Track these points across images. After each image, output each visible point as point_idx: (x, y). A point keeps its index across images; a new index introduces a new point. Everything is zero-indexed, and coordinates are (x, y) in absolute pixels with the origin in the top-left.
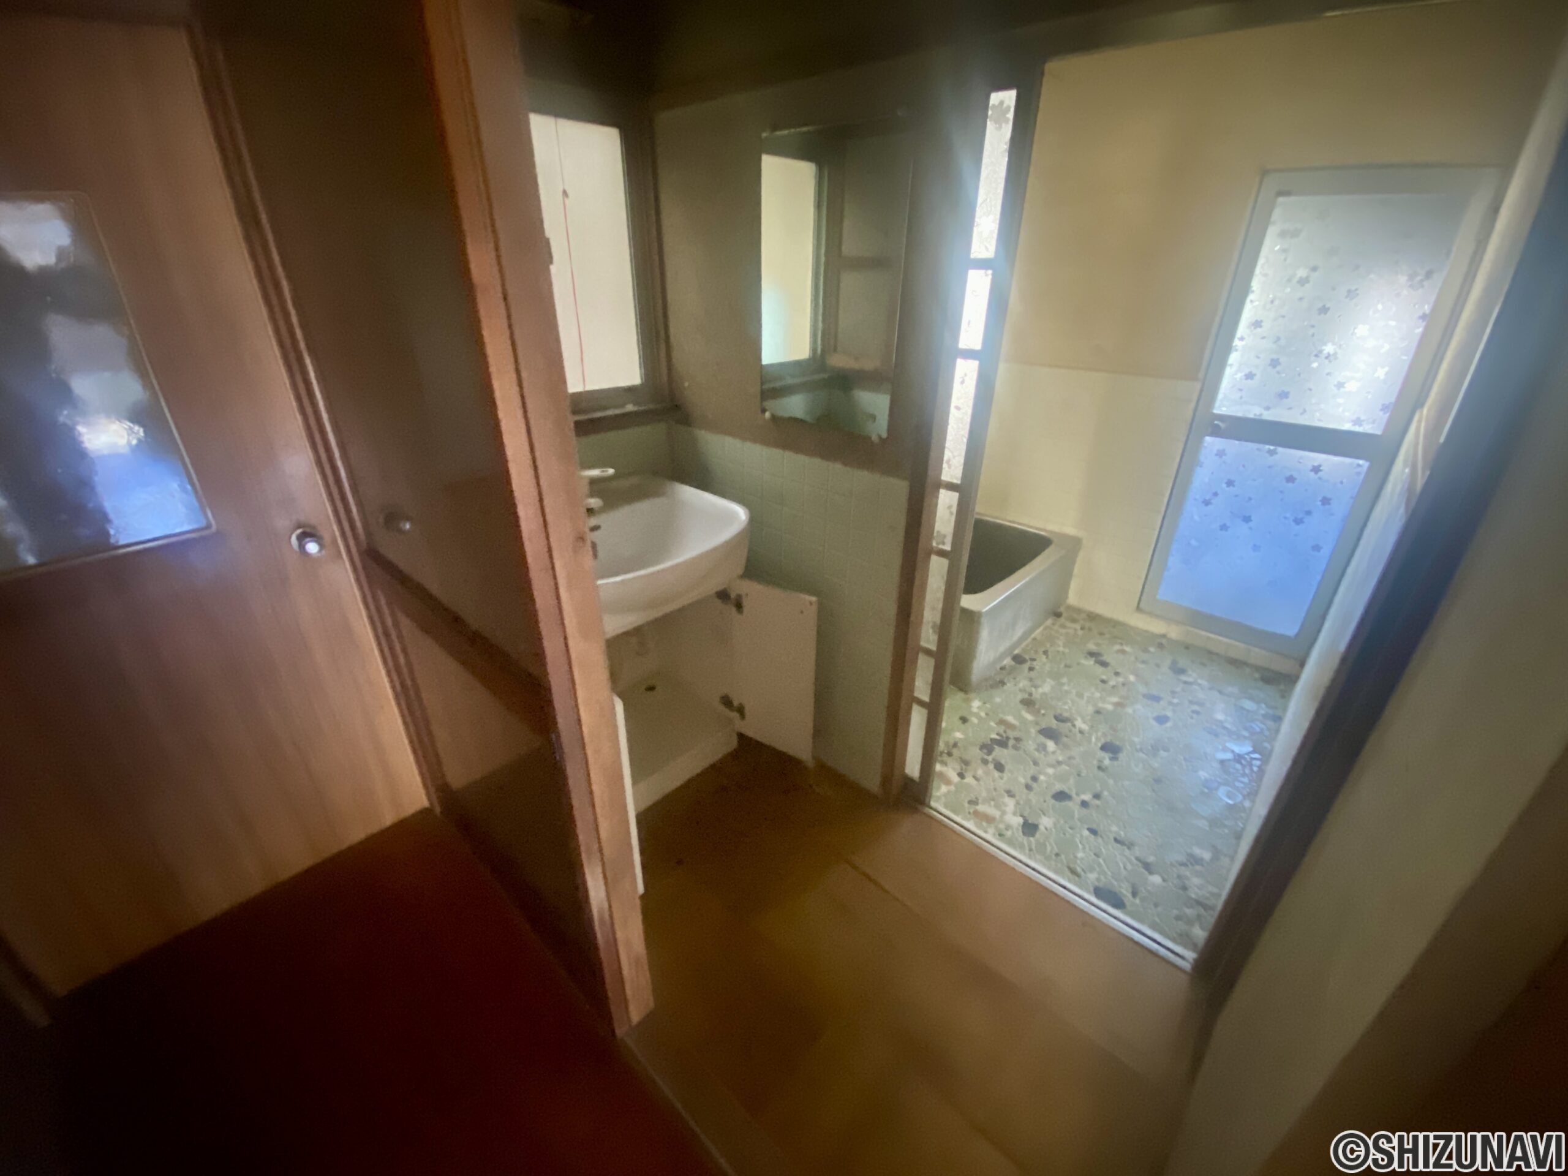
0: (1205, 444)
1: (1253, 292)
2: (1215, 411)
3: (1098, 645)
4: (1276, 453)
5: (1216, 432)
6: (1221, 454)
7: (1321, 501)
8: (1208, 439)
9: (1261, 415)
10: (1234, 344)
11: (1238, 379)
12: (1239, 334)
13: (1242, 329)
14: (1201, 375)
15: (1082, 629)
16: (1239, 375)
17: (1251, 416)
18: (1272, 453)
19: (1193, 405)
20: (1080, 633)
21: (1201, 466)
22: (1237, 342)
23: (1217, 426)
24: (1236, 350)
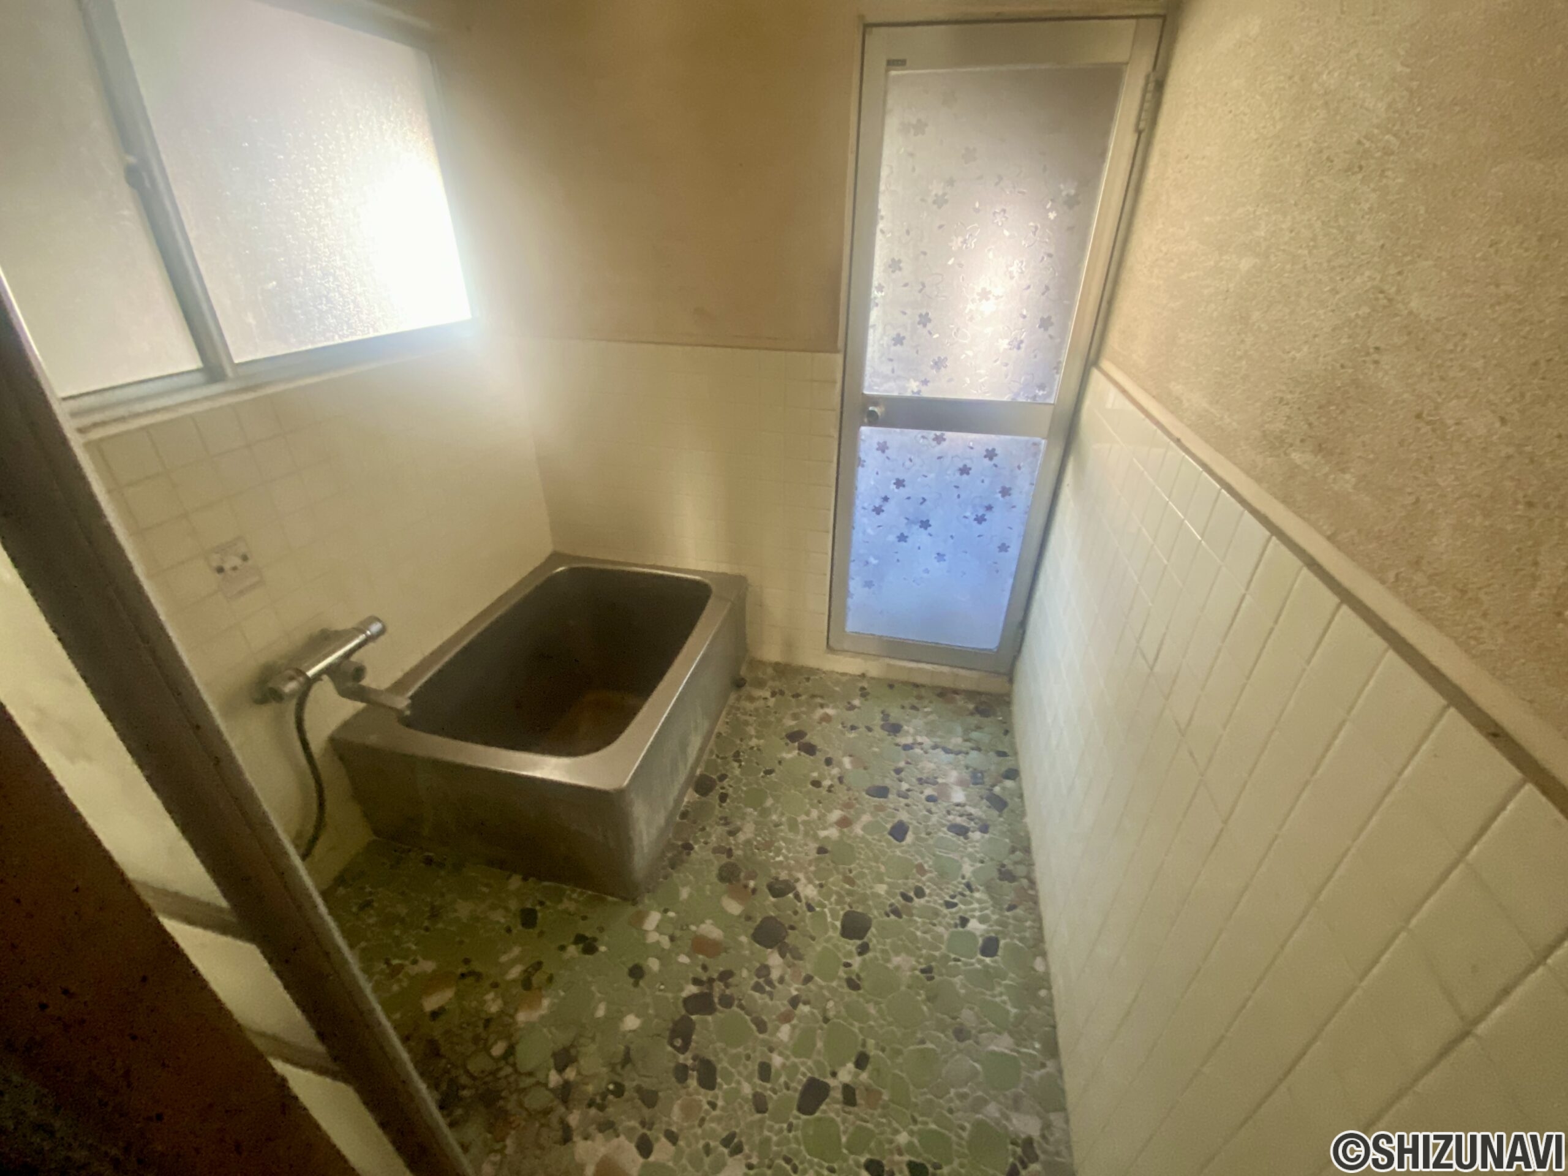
0: (863, 437)
1: (882, 218)
2: (866, 392)
3: (795, 716)
4: (944, 440)
5: (873, 420)
6: (883, 448)
7: (1000, 492)
8: (864, 429)
9: (919, 392)
10: (872, 296)
11: (885, 346)
12: (875, 283)
13: (878, 274)
14: (840, 344)
15: (773, 694)
16: (886, 340)
17: (908, 394)
18: (939, 440)
19: (839, 385)
20: (772, 701)
21: (863, 466)
22: (875, 293)
23: (873, 412)
24: (877, 305)
